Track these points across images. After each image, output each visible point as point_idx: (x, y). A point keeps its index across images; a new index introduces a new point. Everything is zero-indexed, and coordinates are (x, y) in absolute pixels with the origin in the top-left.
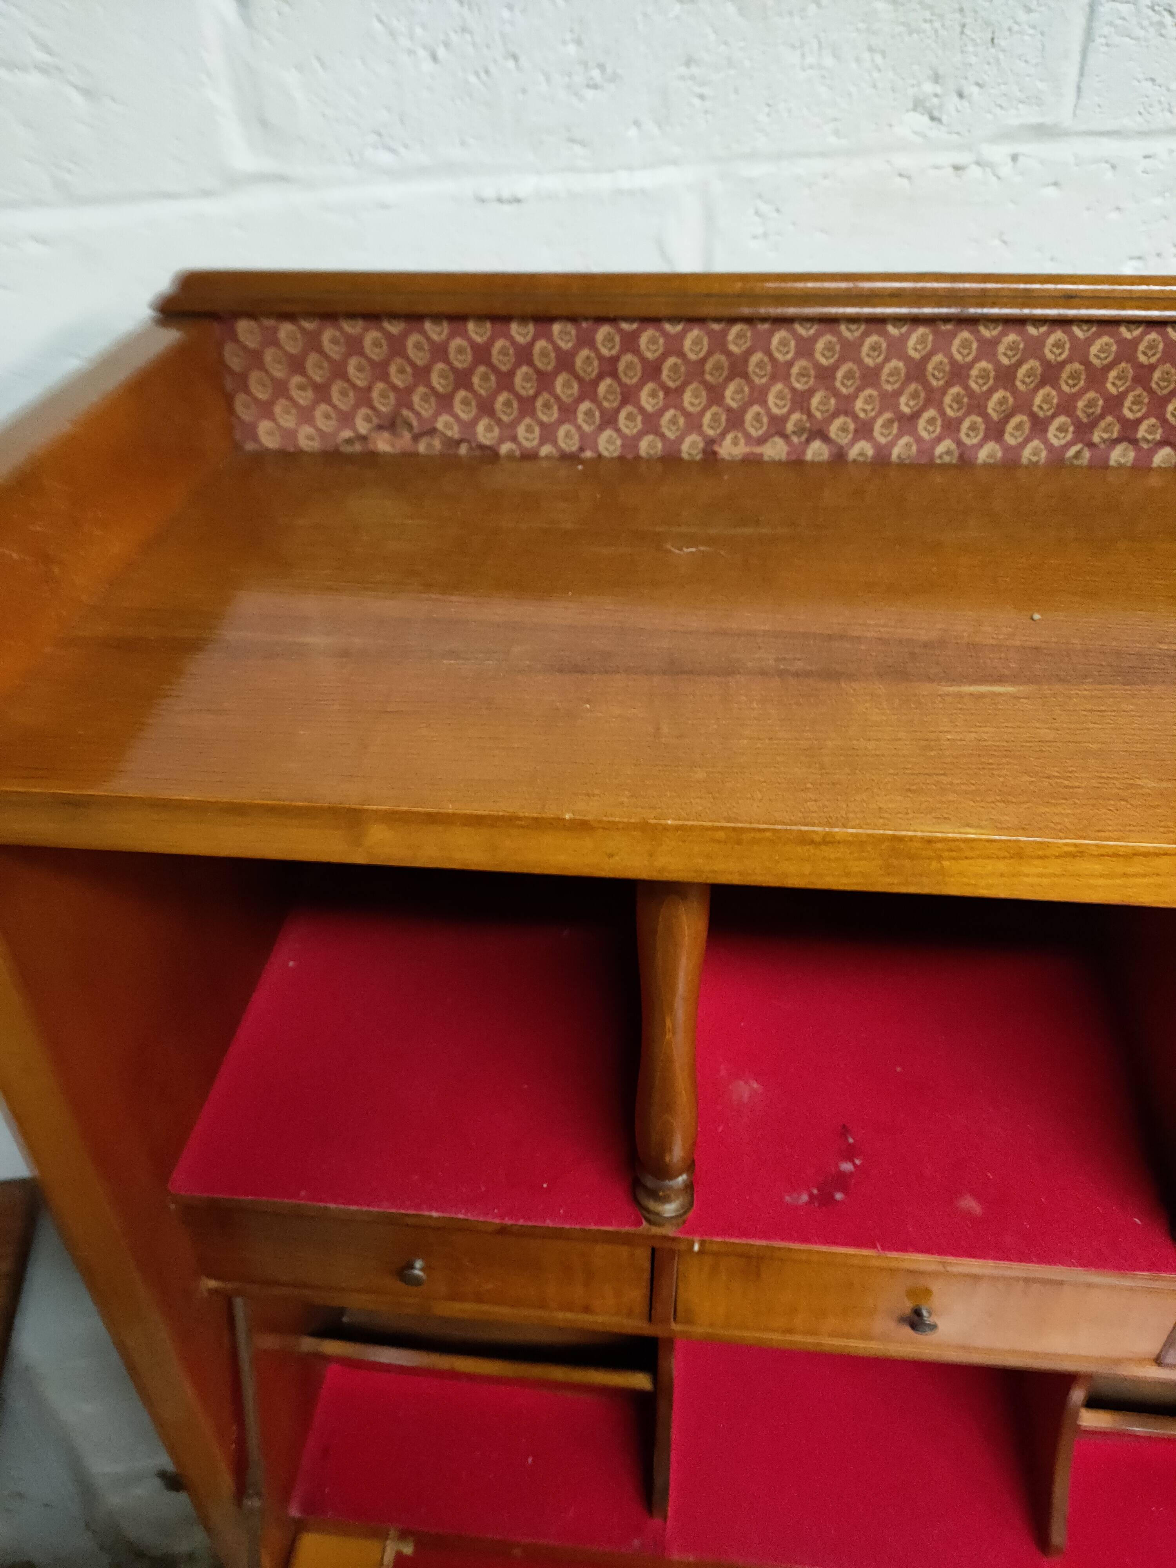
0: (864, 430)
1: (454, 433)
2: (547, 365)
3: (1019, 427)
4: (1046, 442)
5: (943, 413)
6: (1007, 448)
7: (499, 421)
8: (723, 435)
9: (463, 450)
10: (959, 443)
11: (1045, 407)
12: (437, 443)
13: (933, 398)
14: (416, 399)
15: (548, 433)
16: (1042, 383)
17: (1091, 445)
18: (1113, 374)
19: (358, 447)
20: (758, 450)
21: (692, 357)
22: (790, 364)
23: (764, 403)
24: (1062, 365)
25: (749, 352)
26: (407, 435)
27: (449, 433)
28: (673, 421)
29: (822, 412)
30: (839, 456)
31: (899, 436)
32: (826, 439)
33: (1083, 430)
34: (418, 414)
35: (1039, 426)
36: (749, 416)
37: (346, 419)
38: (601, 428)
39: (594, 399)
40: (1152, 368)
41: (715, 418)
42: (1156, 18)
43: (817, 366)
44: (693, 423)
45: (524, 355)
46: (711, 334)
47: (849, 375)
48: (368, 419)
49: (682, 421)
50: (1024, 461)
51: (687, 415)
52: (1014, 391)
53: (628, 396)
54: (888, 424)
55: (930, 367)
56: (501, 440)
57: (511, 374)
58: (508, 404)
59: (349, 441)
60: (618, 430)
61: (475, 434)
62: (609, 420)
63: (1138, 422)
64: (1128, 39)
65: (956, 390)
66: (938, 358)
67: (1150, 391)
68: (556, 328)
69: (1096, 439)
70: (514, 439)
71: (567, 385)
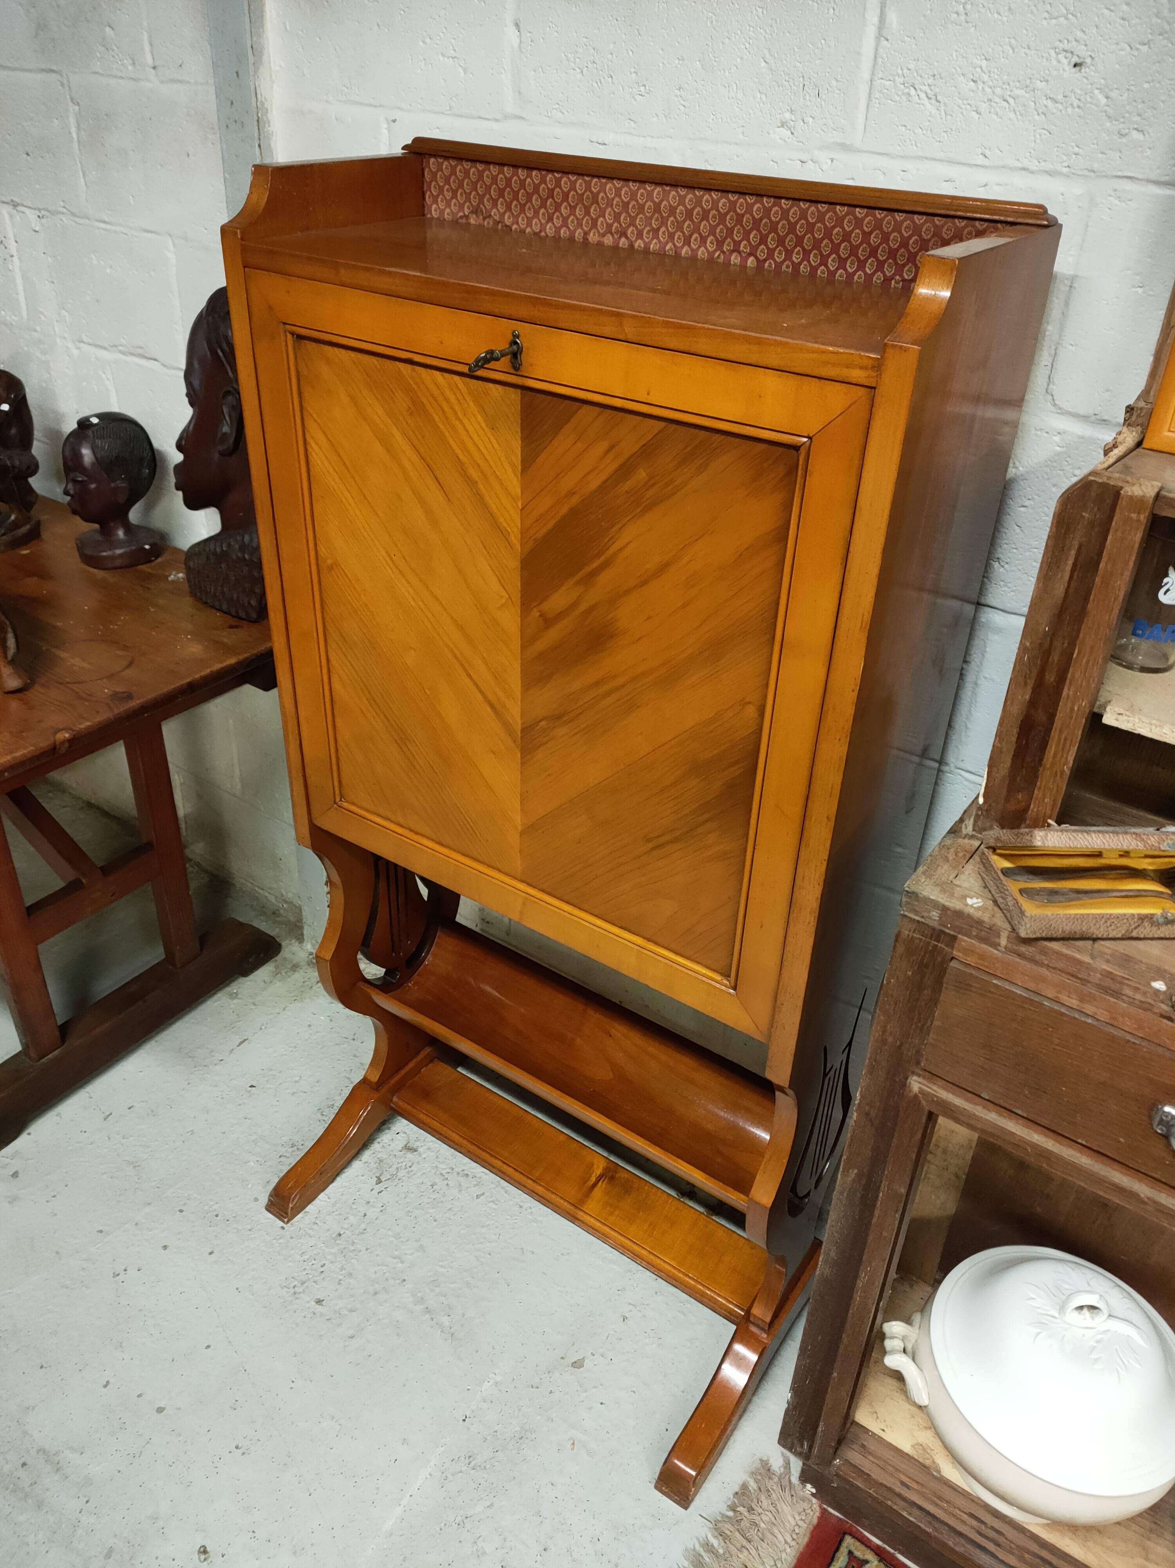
0: (640, 235)
1: (497, 218)
2: (530, 189)
3: (696, 240)
4: (706, 248)
5: (668, 230)
6: (692, 250)
7: (513, 214)
8: (590, 230)
9: (500, 226)
10: (675, 245)
11: (705, 231)
12: (491, 223)
13: (664, 223)
14: (485, 200)
15: (529, 224)
16: (702, 220)
17: (723, 252)
18: (728, 217)
19: (464, 221)
20: (602, 239)
21: (579, 192)
22: (613, 199)
23: (604, 217)
24: (709, 211)
25: (599, 192)
26: (481, 217)
27: (495, 218)
28: (573, 222)
29: (625, 224)
30: (632, 246)
31: (652, 239)
32: (627, 238)
33: (720, 244)
34: (485, 208)
35: (703, 240)
36: (599, 223)
37: (461, 207)
38: (547, 222)
39: (546, 208)
40: (743, 215)
41: (587, 223)
42: (907, 90)
43: (623, 201)
44: (580, 225)
45: (522, 184)
46: (585, 181)
47: (633, 207)
48: (469, 208)
49: (576, 222)
50: (699, 257)
51: (577, 219)
52: (693, 222)
53: (557, 208)
54: (648, 232)
55: (662, 206)
56: (513, 224)
57: (518, 192)
58: (516, 206)
59: (461, 217)
60: (553, 223)
61: (504, 219)
62: (550, 219)
63: (740, 242)
64: (890, 101)
65: (672, 218)
66: (665, 203)
67: (743, 227)
68: (534, 173)
69: (725, 249)
70: (517, 223)
71: (537, 200)
